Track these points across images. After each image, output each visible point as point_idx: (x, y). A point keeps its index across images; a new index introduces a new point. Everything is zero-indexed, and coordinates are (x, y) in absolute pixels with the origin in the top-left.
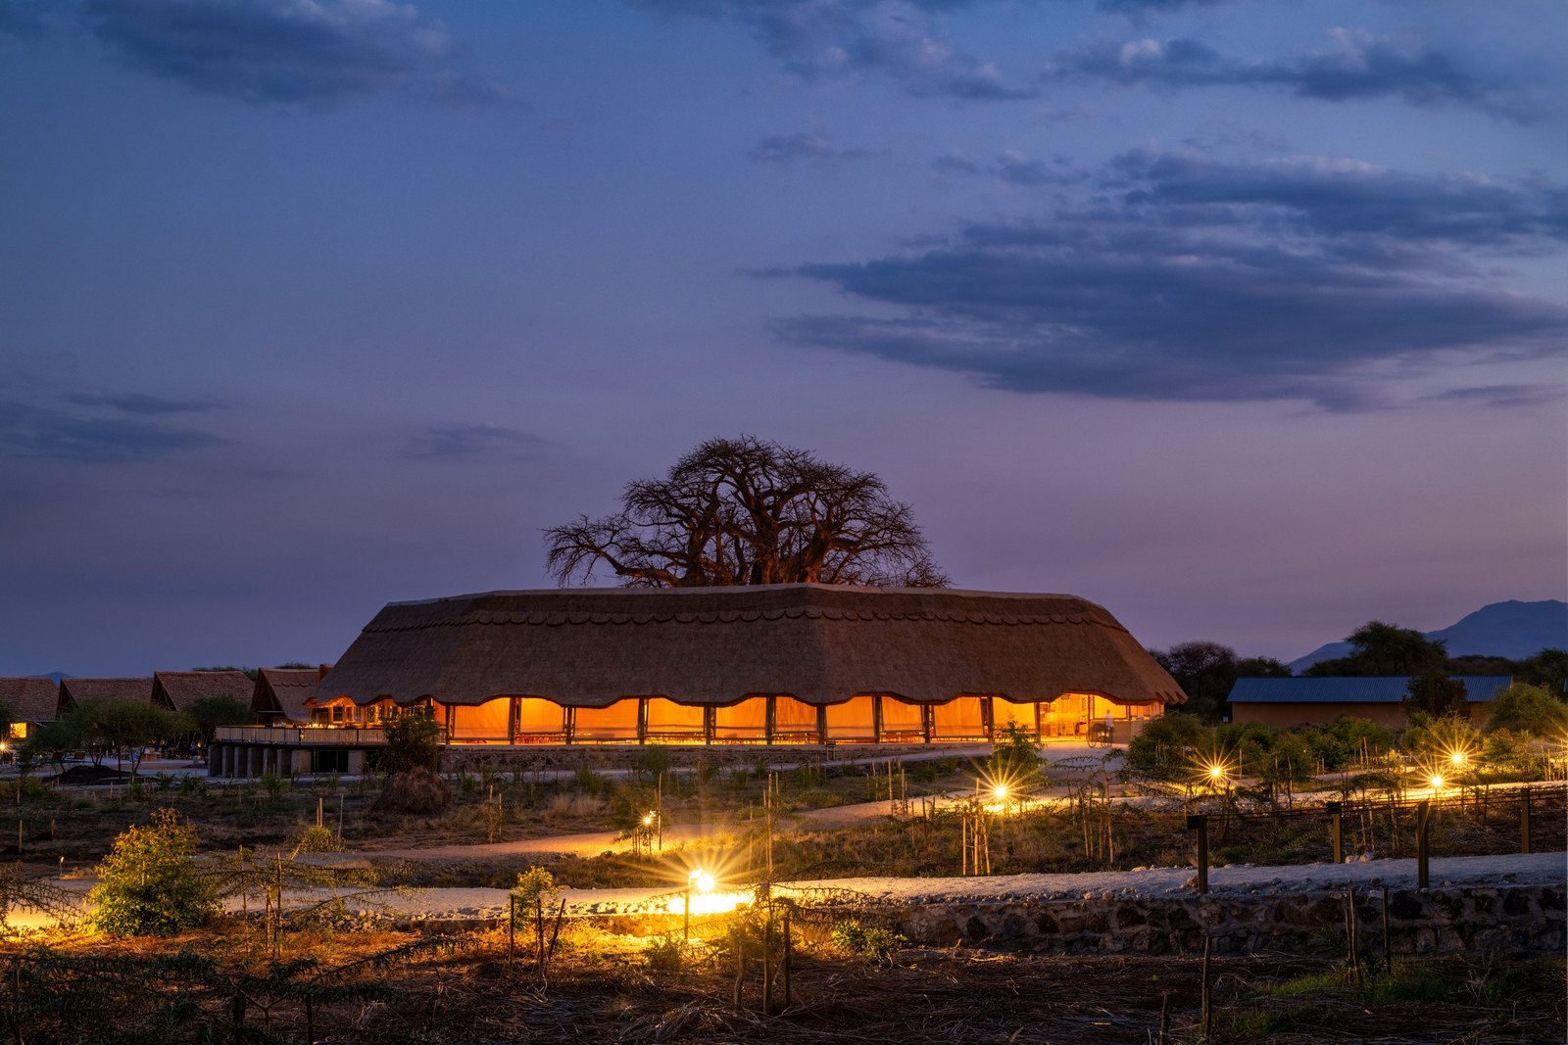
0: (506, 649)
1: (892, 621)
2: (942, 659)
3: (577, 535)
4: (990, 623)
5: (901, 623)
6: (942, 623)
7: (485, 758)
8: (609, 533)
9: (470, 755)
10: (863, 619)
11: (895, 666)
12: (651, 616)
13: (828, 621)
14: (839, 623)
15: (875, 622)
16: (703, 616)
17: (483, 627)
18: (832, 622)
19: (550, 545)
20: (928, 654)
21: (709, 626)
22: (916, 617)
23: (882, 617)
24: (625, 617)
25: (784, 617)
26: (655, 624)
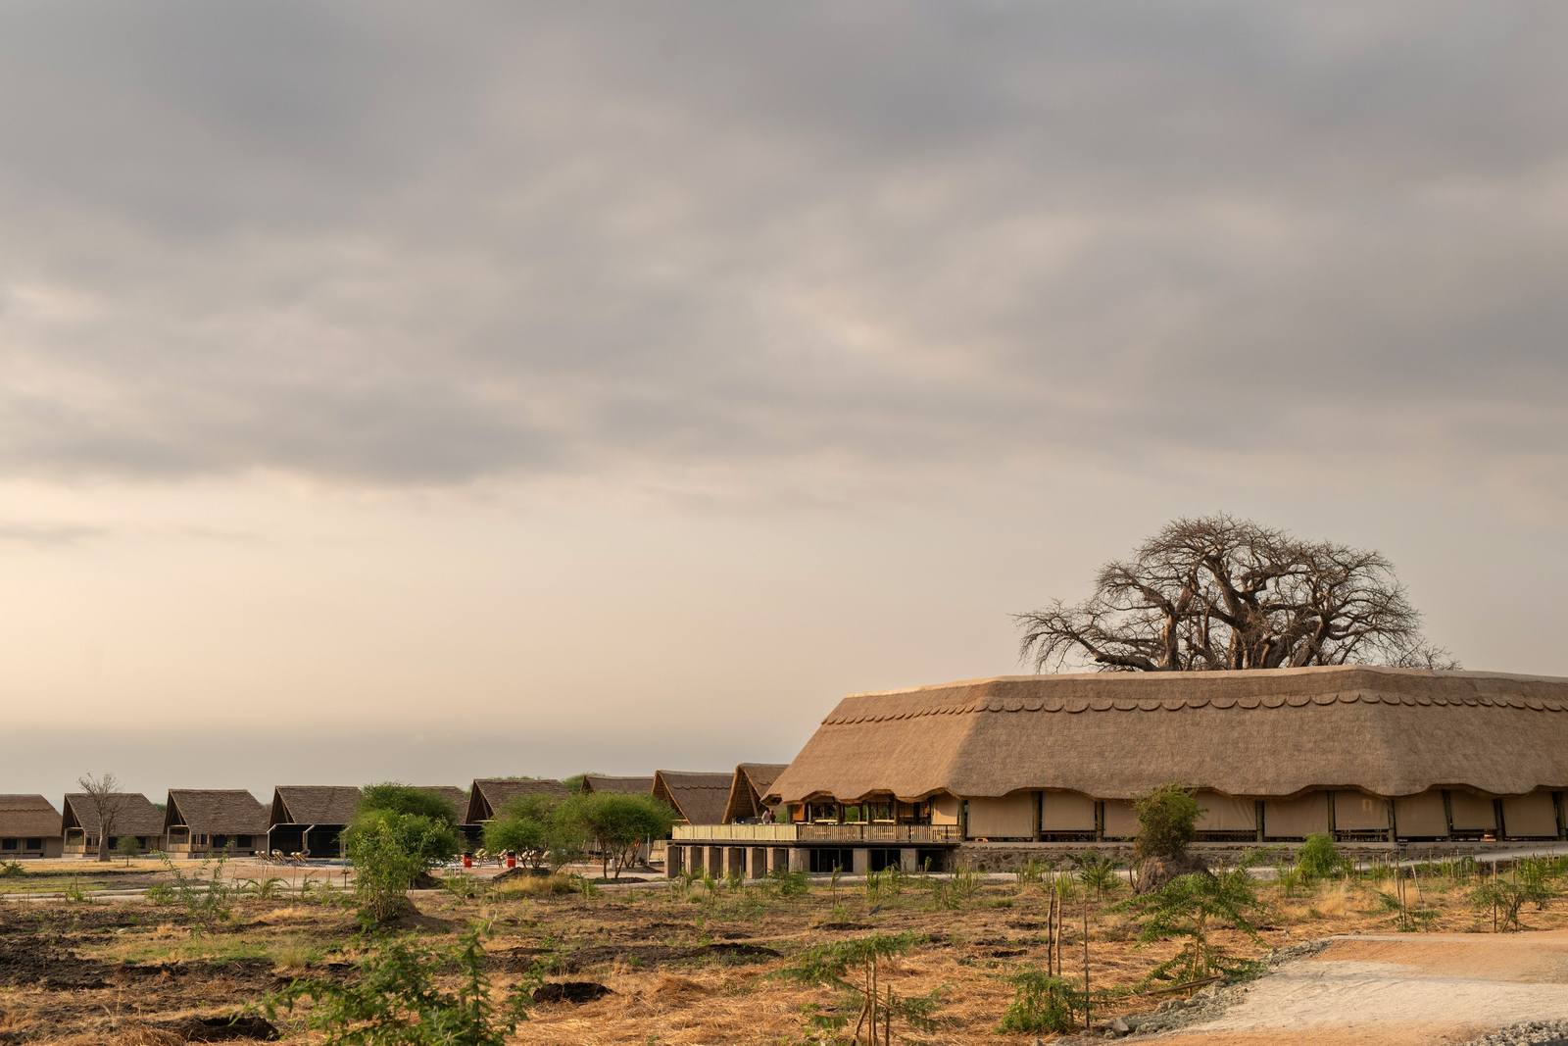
0: (1024, 739)
1: (1452, 707)
2: (1510, 749)
3: (1050, 621)
4: (1550, 710)
5: (1460, 708)
6: (1501, 710)
7: (1006, 857)
8: (1091, 617)
9: (989, 853)
10: (1421, 704)
11: (1464, 756)
12: (1183, 701)
13: (1387, 706)
14: (1398, 708)
15: (1434, 708)
16: (1244, 702)
17: (994, 715)
18: (1392, 707)
19: (1023, 632)
20: (1494, 743)
21: (1251, 712)
22: (1474, 703)
23: (1441, 703)
24: (1154, 704)
25: (1337, 702)
26: (1190, 711)
